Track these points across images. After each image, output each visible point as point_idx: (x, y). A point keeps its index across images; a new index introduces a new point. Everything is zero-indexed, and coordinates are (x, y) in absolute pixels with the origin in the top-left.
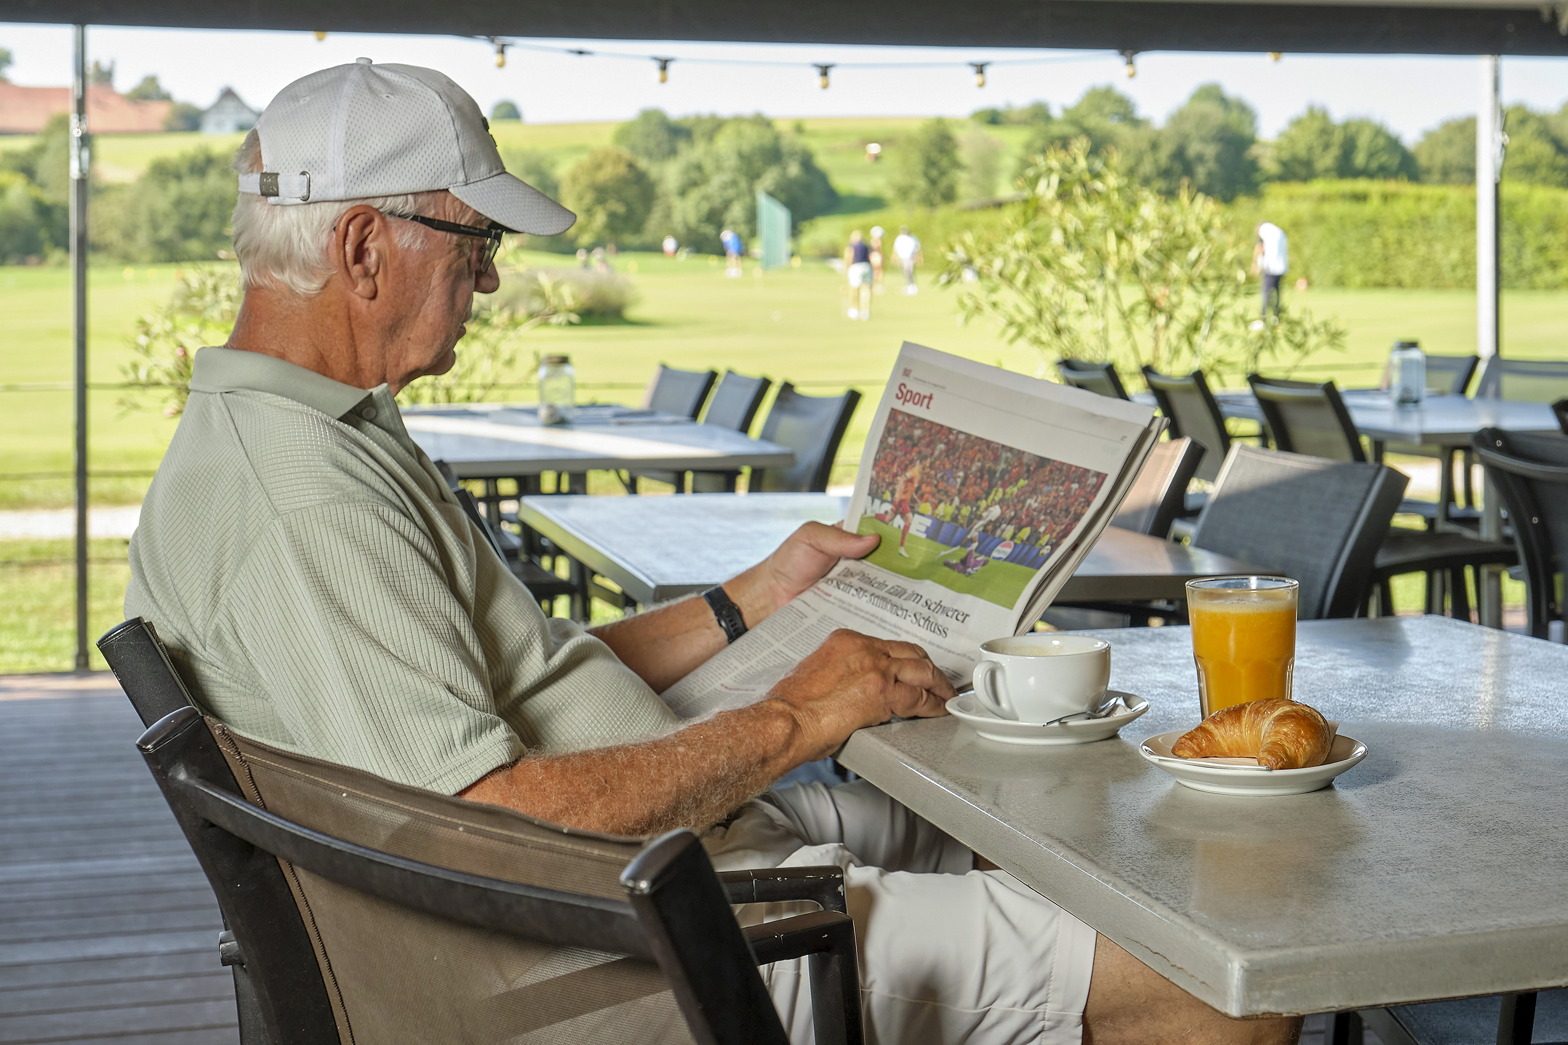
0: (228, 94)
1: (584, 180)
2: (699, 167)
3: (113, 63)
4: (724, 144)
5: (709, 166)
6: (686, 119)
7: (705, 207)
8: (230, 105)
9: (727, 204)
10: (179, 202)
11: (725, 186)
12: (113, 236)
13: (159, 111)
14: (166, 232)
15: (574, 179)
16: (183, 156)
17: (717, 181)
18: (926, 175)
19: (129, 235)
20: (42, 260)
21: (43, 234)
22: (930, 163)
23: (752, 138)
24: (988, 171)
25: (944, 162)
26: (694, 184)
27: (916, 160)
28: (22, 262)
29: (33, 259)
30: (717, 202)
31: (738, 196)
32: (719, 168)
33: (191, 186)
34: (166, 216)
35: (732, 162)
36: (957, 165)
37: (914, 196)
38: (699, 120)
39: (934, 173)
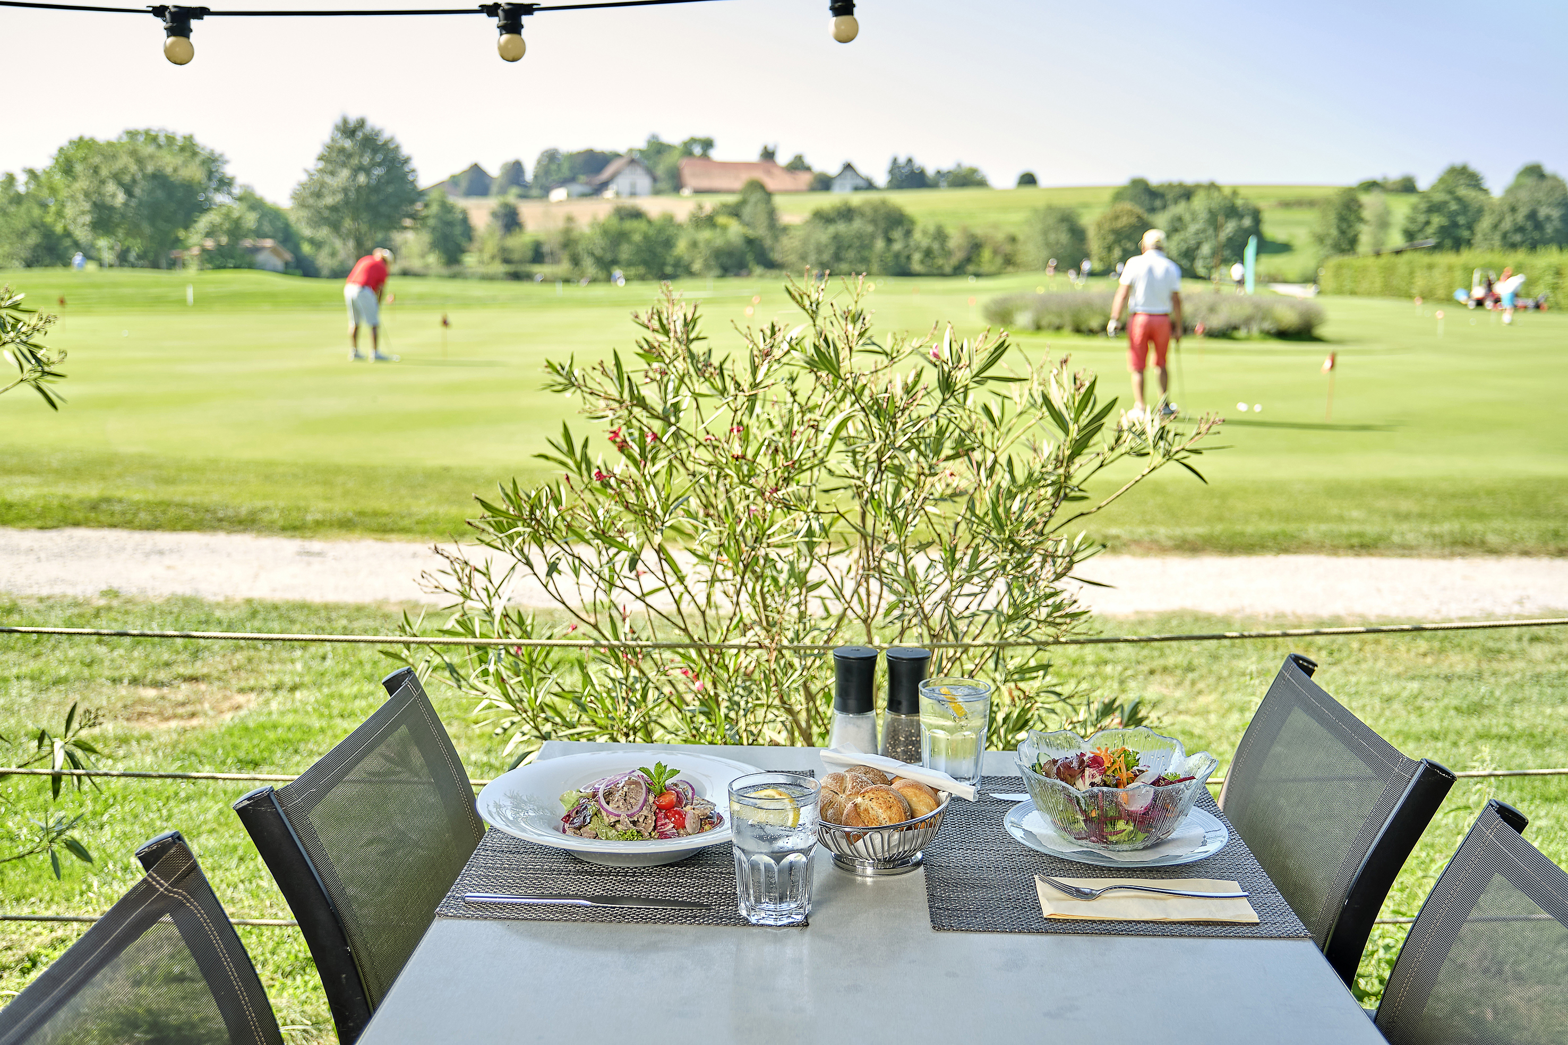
0: (848, 167)
1: (1107, 227)
2: (1180, 219)
3: (776, 147)
4: (1199, 203)
5: (1187, 217)
6: (1162, 186)
7: (1184, 247)
8: (849, 173)
9: (1198, 245)
10: (836, 237)
11: (1197, 233)
12: (792, 258)
13: (804, 179)
14: (826, 257)
15: (1099, 226)
16: (833, 208)
17: (1193, 228)
18: (1339, 227)
19: (803, 258)
20: (749, 274)
21: (750, 257)
22: (1342, 219)
23: (1216, 200)
24: (1383, 224)
25: (1352, 218)
26: (1176, 230)
27: (1332, 217)
28: (737, 275)
29: (744, 272)
30: (1192, 242)
31: (1207, 239)
32: (1194, 219)
33: (841, 227)
34: (826, 246)
35: (1203, 215)
36: (1361, 220)
37: (1329, 242)
38: (1170, 186)
39: (1344, 226)
